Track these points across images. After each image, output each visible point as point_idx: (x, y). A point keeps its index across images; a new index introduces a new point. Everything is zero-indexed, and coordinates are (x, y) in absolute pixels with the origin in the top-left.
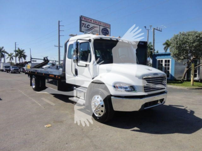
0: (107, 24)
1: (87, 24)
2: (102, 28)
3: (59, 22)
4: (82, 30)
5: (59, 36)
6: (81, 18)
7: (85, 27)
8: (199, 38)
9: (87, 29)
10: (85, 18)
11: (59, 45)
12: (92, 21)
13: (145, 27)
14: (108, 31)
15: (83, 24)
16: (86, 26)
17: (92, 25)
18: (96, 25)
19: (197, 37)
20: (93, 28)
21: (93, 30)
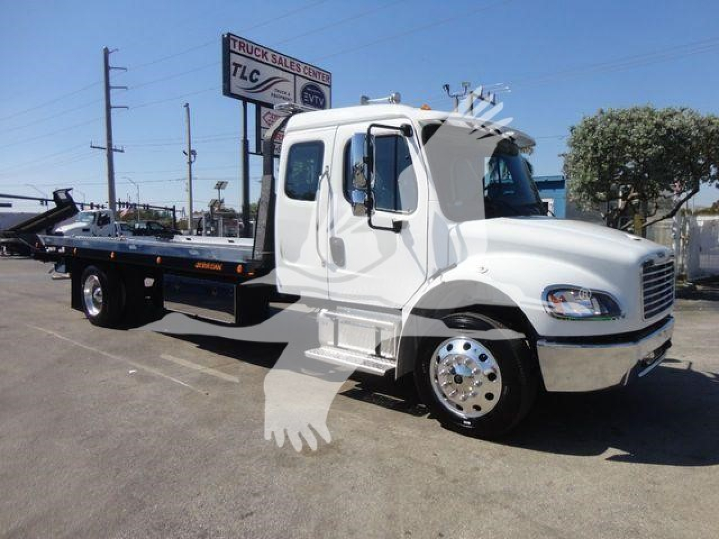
0: (319, 72)
1: (252, 65)
2: (302, 83)
3: (107, 53)
4: (234, 90)
5: (109, 107)
6: (227, 41)
7: (243, 77)
8: (664, 131)
9: (249, 84)
10: (243, 44)
11: (110, 144)
12: (269, 55)
13: (447, 87)
14: (322, 96)
15: (237, 66)
16: (247, 74)
17: (267, 73)
18: (281, 74)
19: (658, 126)
20: (271, 82)
21: (271, 90)
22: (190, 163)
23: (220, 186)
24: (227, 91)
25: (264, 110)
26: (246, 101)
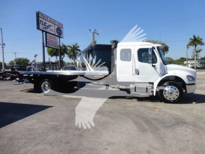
0: (60, 24)
1: (44, 21)
2: (56, 27)
4: (40, 28)
6: (38, 14)
7: (42, 24)
9: (44, 27)
10: (42, 15)
12: (48, 18)
13: (90, 30)
14: (61, 31)
15: (41, 21)
16: (44, 24)
17: (48, 24)
18: (51, 24)
20: (49, 26)
21: (49, 28)
22: (3, 47)
23: (35, 56)
24: (38, 28)
25: (48, 34)
26: (43, 31)
